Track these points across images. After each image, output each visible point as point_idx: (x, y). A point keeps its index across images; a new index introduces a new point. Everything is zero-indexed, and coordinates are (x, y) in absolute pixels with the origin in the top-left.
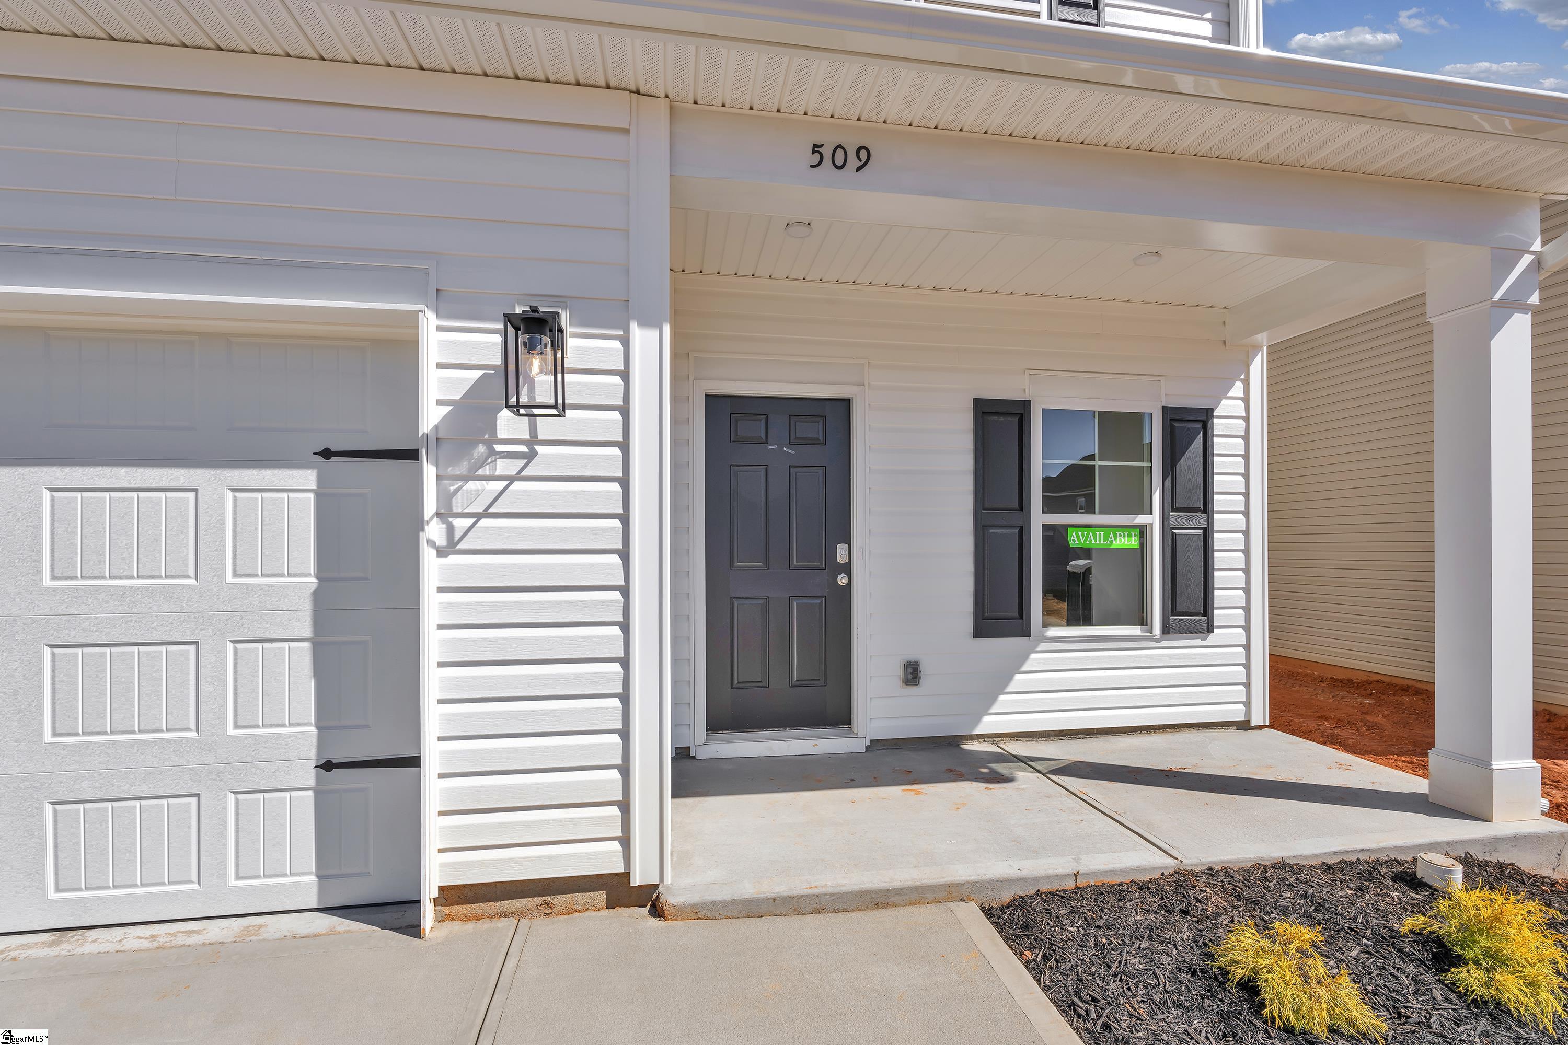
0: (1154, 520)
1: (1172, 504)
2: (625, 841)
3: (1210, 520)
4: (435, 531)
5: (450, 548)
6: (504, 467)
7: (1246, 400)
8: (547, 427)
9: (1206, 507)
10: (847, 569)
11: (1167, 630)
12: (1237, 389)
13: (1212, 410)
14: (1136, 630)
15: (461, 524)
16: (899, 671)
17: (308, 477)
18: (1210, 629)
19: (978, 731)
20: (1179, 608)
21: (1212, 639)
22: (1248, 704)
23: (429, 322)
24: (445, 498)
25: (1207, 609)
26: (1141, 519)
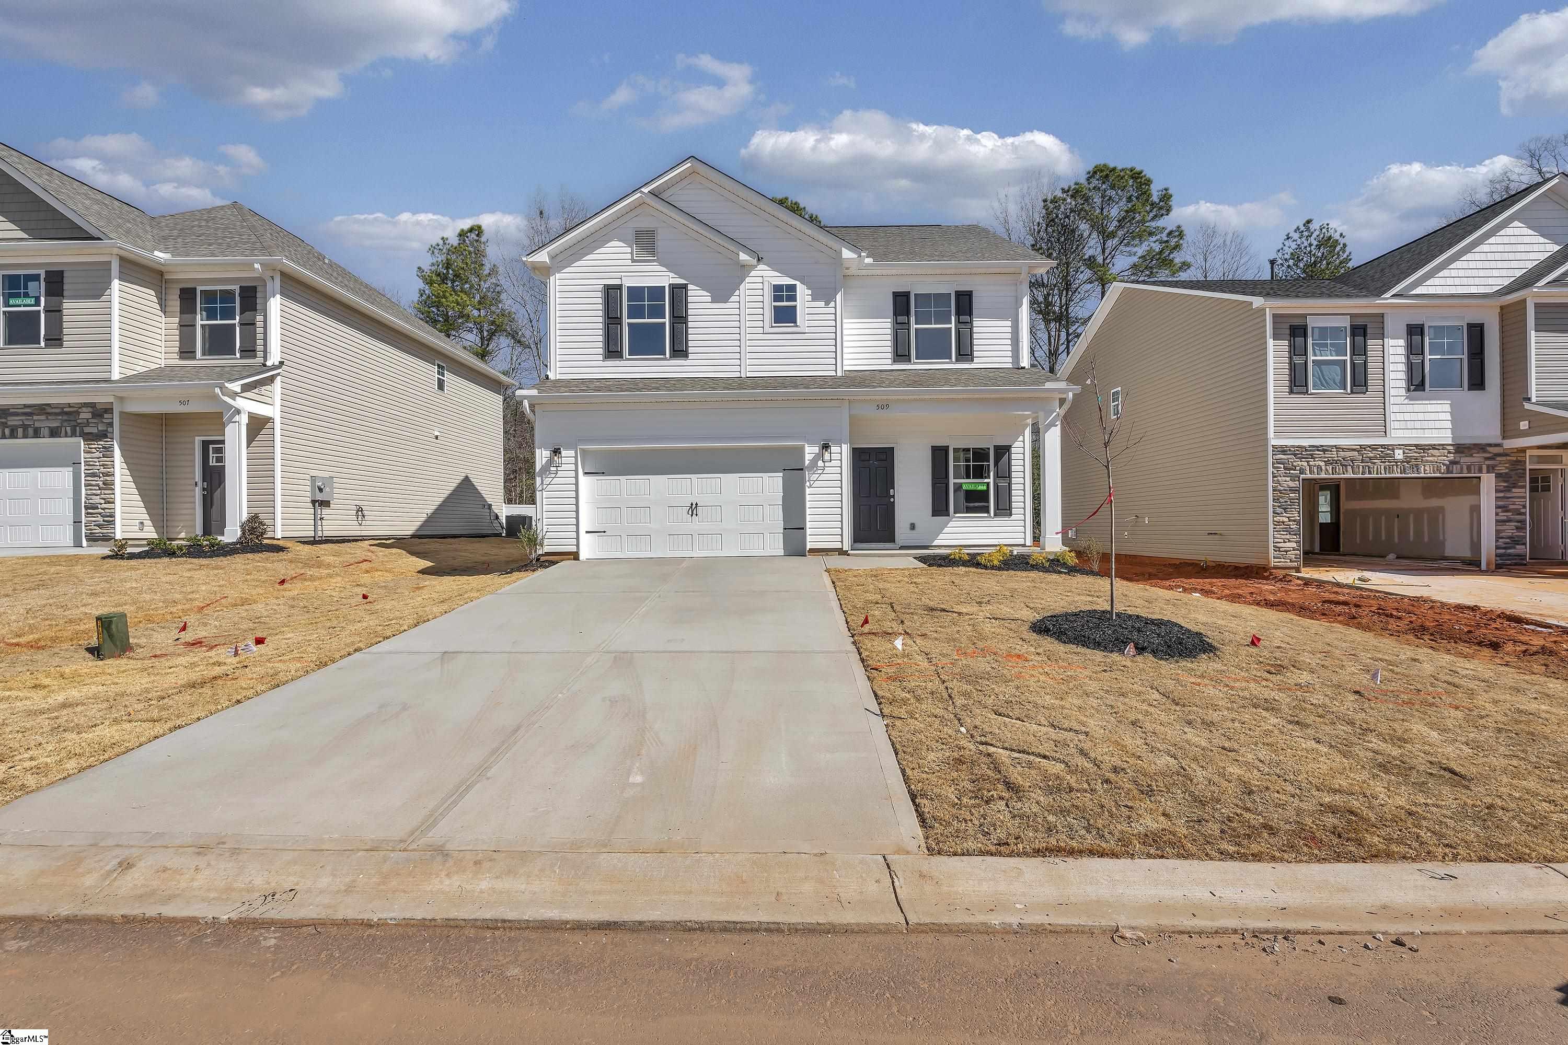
0: (991, 480)
1: (997, 476)
2: (842, 542)
3: (1010, 481)
4: (808, 484)
5: (810, 487)
6: (820, 472)
7: (1024, 442)
8: (827, 464)
9: (1010, 477)
10: (894, 496)
11: (995, 515)
12: (1021, 438)
13: (1010, 446)
14: (986, 515)
15: (812, 482)
16: (909, 526)
17: (781, 474)
18: (1011, 515)
19: (936, 543)
20: (1000, 508)
21: (1013, 517)
22: (1025, 539)
23: (806, 445)
24: (809, 478)
25: (1010, 508)
26: (986, 480)
